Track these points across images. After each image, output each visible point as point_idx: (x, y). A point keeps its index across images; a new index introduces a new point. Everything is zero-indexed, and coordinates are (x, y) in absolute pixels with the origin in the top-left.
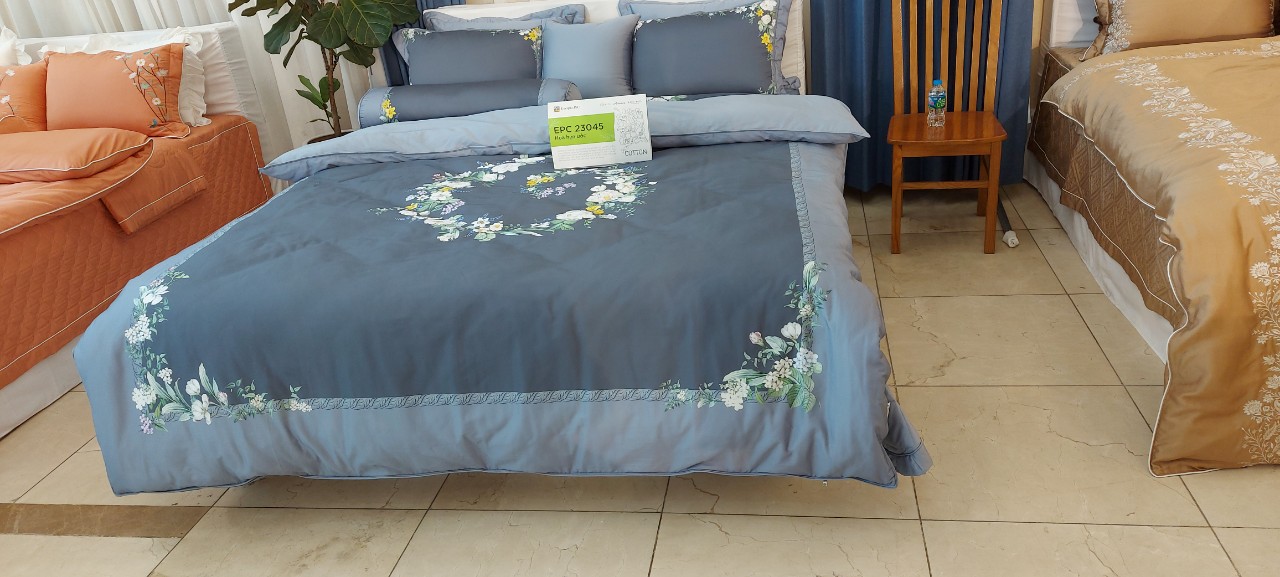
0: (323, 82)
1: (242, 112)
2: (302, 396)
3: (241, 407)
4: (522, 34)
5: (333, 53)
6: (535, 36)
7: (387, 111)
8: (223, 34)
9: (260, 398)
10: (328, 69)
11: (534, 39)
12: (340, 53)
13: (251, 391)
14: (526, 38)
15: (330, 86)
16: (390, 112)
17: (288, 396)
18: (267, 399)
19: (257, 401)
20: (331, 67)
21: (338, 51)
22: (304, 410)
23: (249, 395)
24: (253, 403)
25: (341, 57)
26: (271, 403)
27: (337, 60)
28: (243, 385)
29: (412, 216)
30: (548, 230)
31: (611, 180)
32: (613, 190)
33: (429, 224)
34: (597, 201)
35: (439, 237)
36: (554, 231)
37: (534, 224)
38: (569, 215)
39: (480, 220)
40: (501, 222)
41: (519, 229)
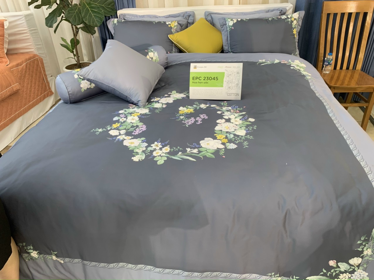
0: (72, 41)
1: (36, 52)
2: (58, 256)
4: (167, 23)
5: (76, 28)
6: (173, 24)
8: (26, 16)
9: (36, 252)
10: (74, 35)
12: (80, 28)
14: (169, 26)
15: (75, 43)
17: (51, 254)
18: (40, 253)
19: (34, 254)
20: (76, 34)
21: (78, 26)
23: (30, 251)
24: (32, 254)
25: (80, 30)
27: (78, 31)
29: (117, 136)
30: (198, 155)
31: (227, 115)
32: (229, 123)
33: (127, 145)
34: (221, 130)
35: (133, 158)
36: (202, 157)
37: (188, 150)
38: (208, 144)
39: (156, 143)
40: (169, 146)
41: (180, 153)
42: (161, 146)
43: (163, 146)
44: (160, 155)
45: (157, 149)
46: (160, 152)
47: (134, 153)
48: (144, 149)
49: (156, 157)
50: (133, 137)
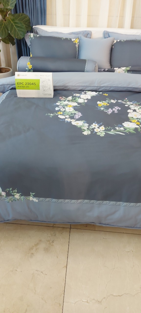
2: (35, 196)
3: (11, 197)
4: (73, 40)
6: (77, 41)
7: (29, 66)
9: (19, 195)
11: (77, 43)
13: (15, 192)
14: (74, 42)
16: (30, 67)
17: (29, 195)
18: (21, 195)
19: (17, 196)
22: (35, 201)
23: (14, 194)
24: (16, 196)
26: (22, 197)
28: (12, 190)
29: (65, 119)
30: (125, 131)
31: (132, 107)
32: (136, 112)
33: (75, 125)
34: (133, 117)
35: (83, 133)
36: (128, 132)
37: (117, 128)
38: (128, 125)
39: (94, 124)
40: (103, 126)
41: (112, 130)
42: (99, 126)
43: (100, 126)
44: (100, 132)
45: (95, 127)
46: (99, 130)
47: (82, 129)
48: (88, 127)
49: (97, 132)
50: (76, 120)
